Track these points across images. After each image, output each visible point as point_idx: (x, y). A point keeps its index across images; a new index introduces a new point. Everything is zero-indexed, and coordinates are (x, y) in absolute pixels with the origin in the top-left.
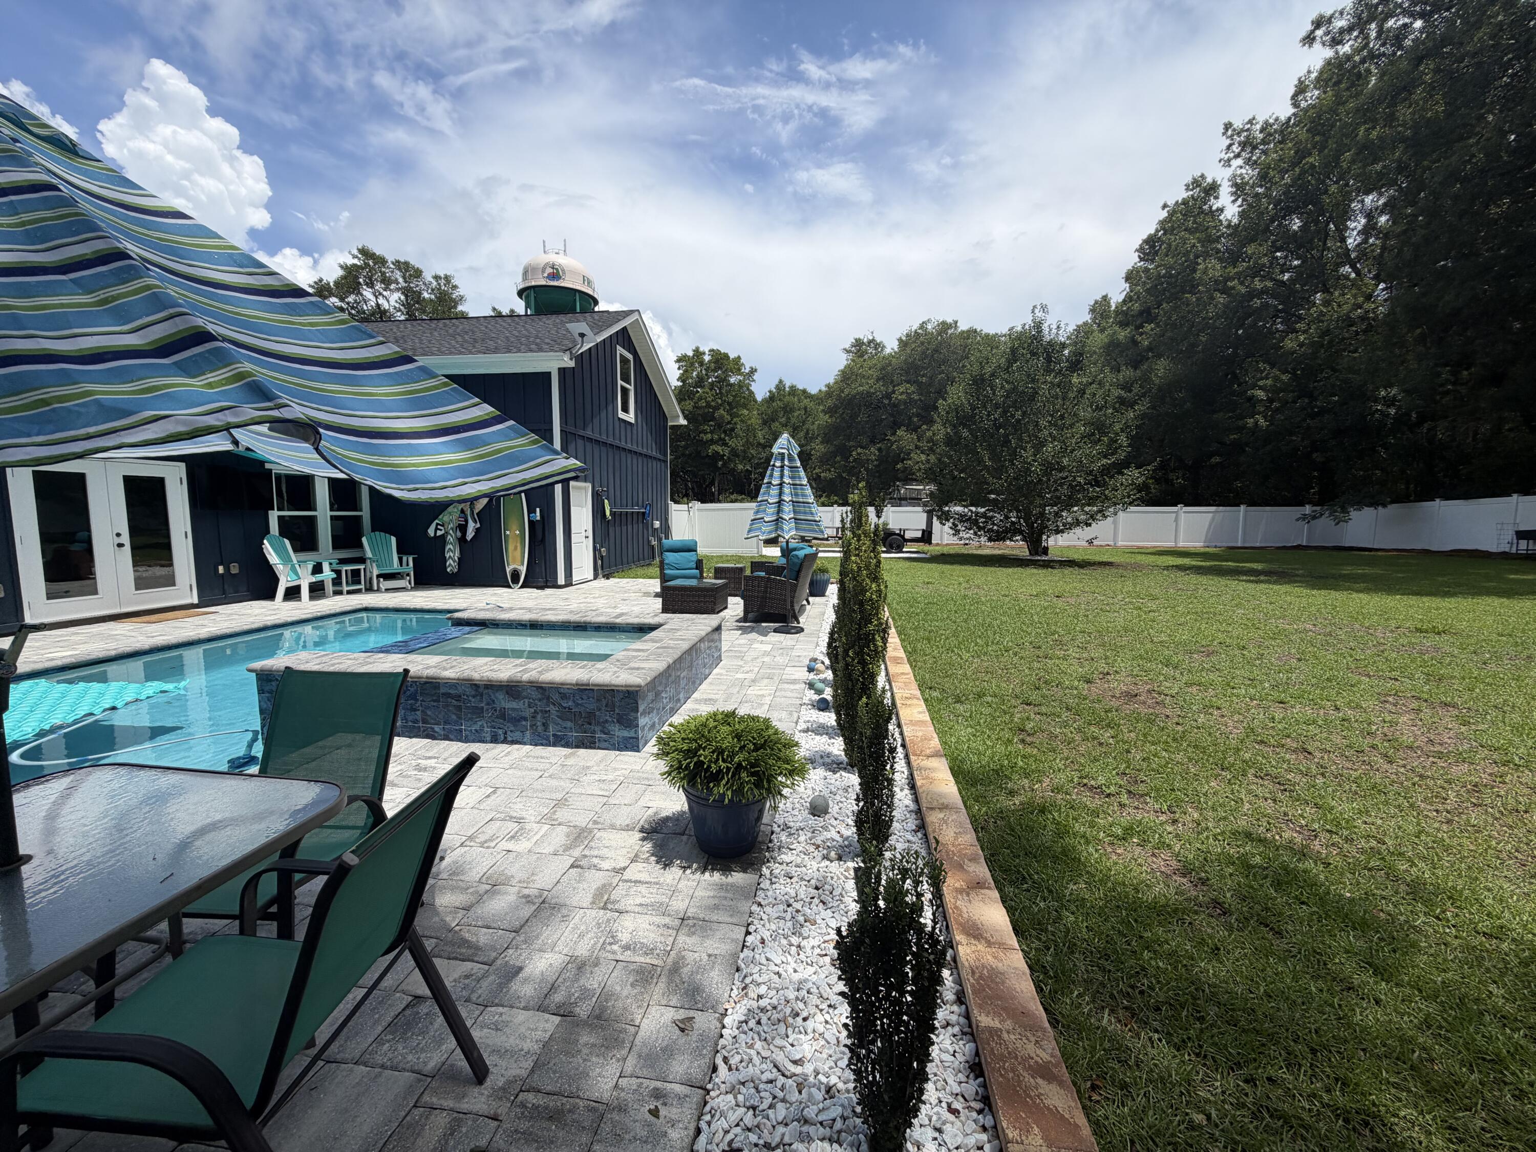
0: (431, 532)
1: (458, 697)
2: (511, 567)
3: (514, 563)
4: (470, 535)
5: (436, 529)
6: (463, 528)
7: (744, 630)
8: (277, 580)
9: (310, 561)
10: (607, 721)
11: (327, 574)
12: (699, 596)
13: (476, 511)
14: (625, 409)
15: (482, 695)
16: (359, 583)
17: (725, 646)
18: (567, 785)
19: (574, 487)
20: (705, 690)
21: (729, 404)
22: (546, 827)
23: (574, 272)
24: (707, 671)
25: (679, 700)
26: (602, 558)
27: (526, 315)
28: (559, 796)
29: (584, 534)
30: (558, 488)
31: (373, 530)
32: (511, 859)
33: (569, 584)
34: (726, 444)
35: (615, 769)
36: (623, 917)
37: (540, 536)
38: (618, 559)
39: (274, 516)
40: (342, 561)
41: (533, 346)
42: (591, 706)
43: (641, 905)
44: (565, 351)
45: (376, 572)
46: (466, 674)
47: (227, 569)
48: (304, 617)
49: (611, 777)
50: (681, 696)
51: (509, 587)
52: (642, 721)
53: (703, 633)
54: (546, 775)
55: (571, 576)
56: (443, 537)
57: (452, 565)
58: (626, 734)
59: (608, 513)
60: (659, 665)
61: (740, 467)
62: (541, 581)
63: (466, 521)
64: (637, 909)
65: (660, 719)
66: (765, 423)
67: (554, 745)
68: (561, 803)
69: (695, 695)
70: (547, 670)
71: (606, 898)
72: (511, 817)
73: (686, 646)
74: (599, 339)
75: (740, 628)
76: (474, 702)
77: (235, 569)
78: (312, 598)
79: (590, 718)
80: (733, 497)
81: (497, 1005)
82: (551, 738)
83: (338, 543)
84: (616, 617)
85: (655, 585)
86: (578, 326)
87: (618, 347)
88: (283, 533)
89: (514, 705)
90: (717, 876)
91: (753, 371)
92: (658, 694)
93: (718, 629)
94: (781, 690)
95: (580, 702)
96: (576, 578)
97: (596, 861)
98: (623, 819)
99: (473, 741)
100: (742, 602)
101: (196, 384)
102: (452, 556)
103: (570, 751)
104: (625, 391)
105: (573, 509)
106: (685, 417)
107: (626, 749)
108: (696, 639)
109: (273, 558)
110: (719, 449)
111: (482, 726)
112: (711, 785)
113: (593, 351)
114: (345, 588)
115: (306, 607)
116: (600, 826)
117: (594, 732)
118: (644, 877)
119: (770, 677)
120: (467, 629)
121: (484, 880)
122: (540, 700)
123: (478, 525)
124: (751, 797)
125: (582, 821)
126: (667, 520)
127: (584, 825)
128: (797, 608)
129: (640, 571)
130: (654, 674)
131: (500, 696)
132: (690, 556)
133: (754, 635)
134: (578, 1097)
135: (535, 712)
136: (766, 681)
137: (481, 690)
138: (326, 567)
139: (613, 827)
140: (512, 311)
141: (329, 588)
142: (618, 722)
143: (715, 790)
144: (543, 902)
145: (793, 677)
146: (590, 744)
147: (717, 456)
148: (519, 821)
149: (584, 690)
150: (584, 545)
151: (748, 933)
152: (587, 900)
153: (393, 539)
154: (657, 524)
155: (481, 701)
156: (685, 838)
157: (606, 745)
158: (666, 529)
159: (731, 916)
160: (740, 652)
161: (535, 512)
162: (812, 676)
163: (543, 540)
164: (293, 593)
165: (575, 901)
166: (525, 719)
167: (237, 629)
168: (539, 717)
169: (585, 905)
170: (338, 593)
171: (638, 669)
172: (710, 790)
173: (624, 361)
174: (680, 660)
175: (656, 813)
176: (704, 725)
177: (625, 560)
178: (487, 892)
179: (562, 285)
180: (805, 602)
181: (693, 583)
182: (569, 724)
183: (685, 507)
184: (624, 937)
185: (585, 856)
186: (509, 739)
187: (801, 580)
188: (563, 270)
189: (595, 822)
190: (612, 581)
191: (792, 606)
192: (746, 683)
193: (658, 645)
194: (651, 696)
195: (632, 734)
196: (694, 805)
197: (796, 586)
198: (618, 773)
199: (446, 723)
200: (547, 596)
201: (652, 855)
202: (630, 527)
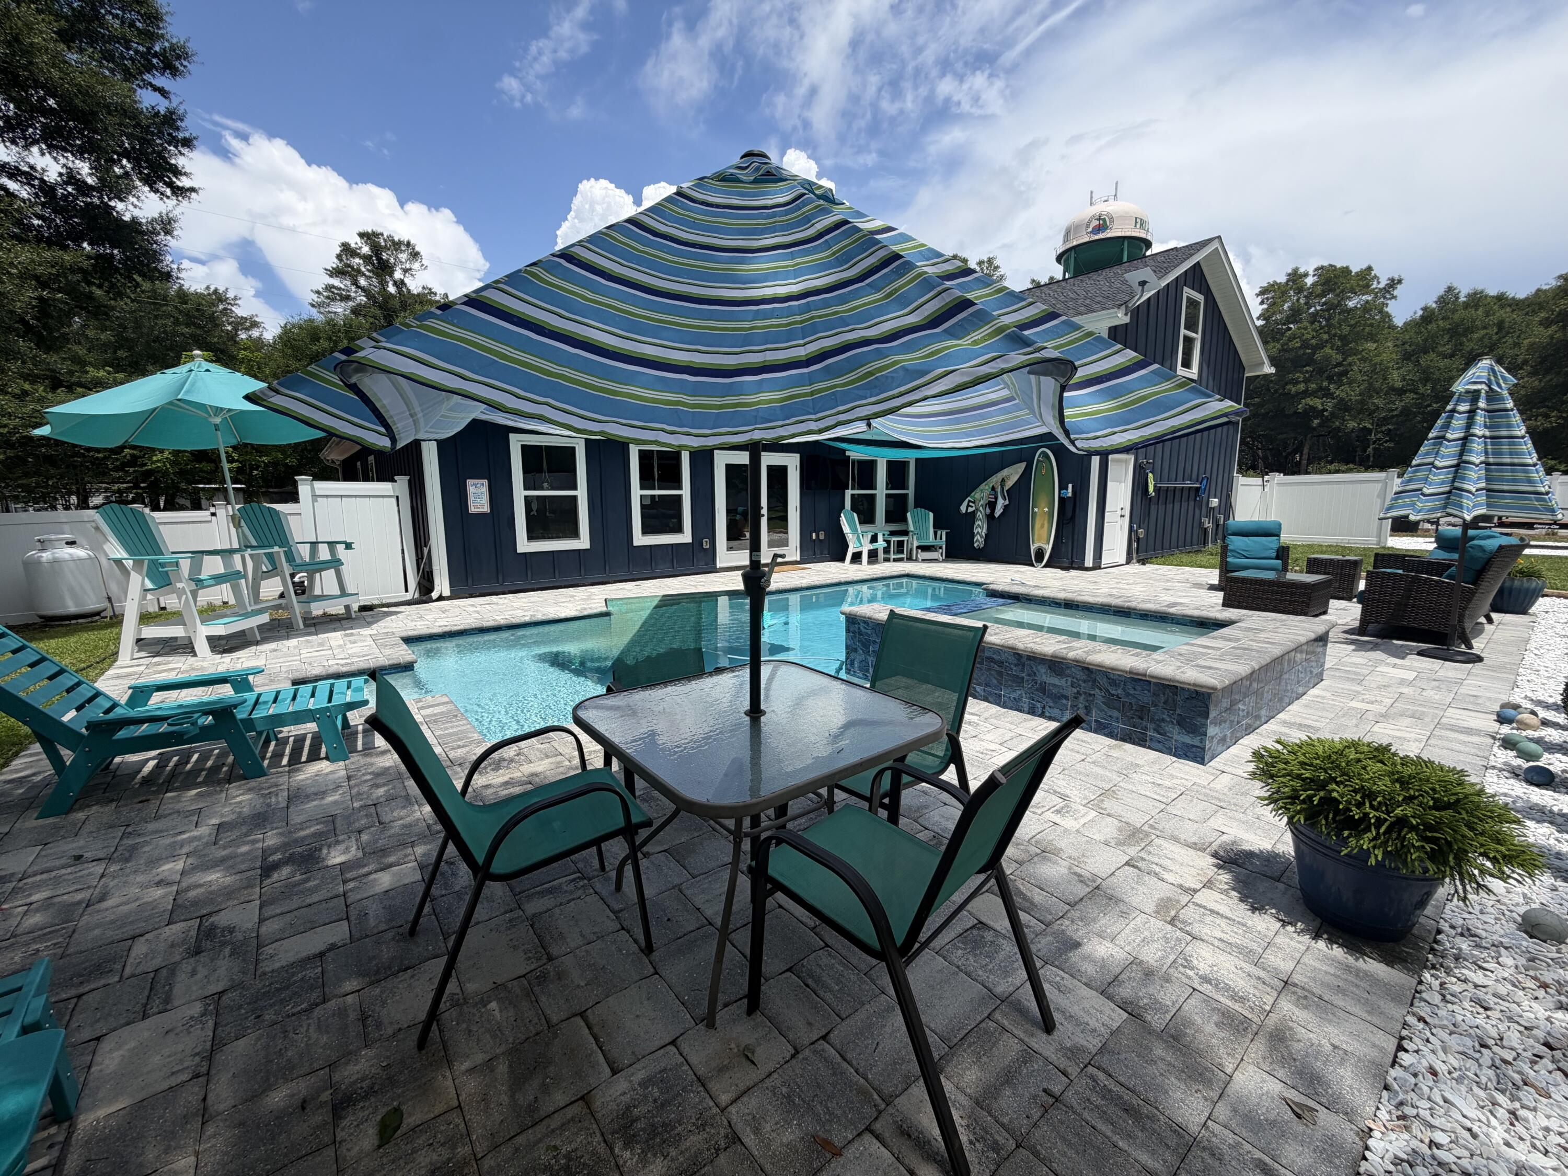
0: (963, 508)
1: (1000, 663)
2: (1036, 545)
3: (1039, 541)
4: (998, 511)
5: (968, 506)
6: (992, 505)
7: (1361, 646)
8: (847, 546)
9: (870, 529)
10: (1163, 720)
11: (881, 544)
12: (1282, 593)
13: (1006, 488)
14: (1187, 364)
15: (1023, 665)
16: (902, 552)
17: (1329, 662)
18: (1116, 778)
19: (1113, 460)
20: (1295, 711)
21: (1342, 338)
22: (1094, 814)
23: (1123, 217)
24: (1301, 690)
25: (1258, 717)
26: (1138, 540)
27: (1064, 279)
28: (1107, 787)
29: (1119, 513)
30: (1096, 461)
31: (916, 507)
32: (1058, 832)
33: (1097, 566)
34: (1328, 394)
35: (1173, 777)
36: (1198, 943)
37: (1069, 514)
38: (1159, 543)
39: (849, 493)
40: (892, 533)
41: (1082, 309)
42: (1146, 698)
43: (1220, 940)
44: (1119, 306)
45: (916, 544)
46: (1011, 642)
47: (817, 536)
48: (865, 577)
49: (1167, 783)
50: (1263, 712)
51: (1032, 565)
52: (1212, 731)
53: (1303, 640)
54: (1088, 759)
55: (1100, 558)
56: (973, 514)
57: (979, 541)
58: (1188, 739)
59: (1151, 489)
60: (1242, 669)
61: (1352, 424)
62: (1066, 562)
63: (996, 498)
64: (1216, 943)
65: (1232, 733)
66: (1407, 357)
67: (1096, 732)
68: (1108, 793)
69: (1281, 716)
70: (1095, 652)
71: (1173, 913)
72: (1055, 792)
73: (1277, 651)
74: (1164, 283)
75: (1352, 642)
76: (1015, 671)
77: (822, 537)
78: (869, 563)
79: (1142, 712)
80: (1332, 467)
81: (1056, 967)
82: (1093, 724)
83: (889, 519)
84: (1169, 606)
85: (1213, 576)
86: (1134, 276)
87: (1186, 289)
88: (854, 509)
89: (1056, 681)
90: (1338, 952)
91: (1394, 283)
92: (1233, 703)
93: (1322, 639)
94: (1441, 738)
95: (1132, 692)
96: (1105, 561)
97: (1157, 869)
98: (1189, 832)
99: (1011, 708)
100: (1359, 607)
101: (965, 343)
102: (980, 530)
103: (1113, 742)
104: (1189, 341)
105: (1109, 484)
106: (1273, 361)
107: (1186, 757)
108: (1293, 646)
109: (846, 529)
110: (1317, 403)
111: (1021, 695)
112: (1346, 833)
113: (1152, 302)
114: (892, 557)
115: (865, 570)
116: (1158, 833)
117: (1146, 729)
118: (1222, 909)
119: (1417, 717)
120: (1001, 601)
121: (1033, 841)
122: (1085, 682)
123: (1007, 502)
124: (1419, 871)
125: (1137, 820)
126: (1229, 497)
127: (1138, 825)
128: (1468, 626)
129: (1185, 558)
130: (1234, 678)
131: (1043, 669)
132: (1271, 542)
133: (1378, 655)
134: (1157, 1108)
135: (1078, 693)
136: (1408, 721)
137: (1024, 660)
138: (880, 537)
139: (1176, 839)
140: (1052, 278)
141: (881, 555)
142: (1179, 724)
143: (1353, 842)
144: (1097, 888)
145: (1466, 724)
146: (1140, 741)
147: (1313, 412)
148: (1064, 797)
149: (1138, 680)
150: (1118, 525)
151: (1400, 1048)
152: (1150, 907)
153: (931, 515)
154: (1215, 502)
155: (1023, 671)
156: (1281, 886)
157: (1160, 746)
158: (1227, 507)
159: (1369, 1012)
160: (1358, 674)
161: (1067, 489)
162: (1506, 730)
163: (1073, 518)
164: (857, 557)
165: (1135, 900)
166: (1066, 698)
167: (823, 582)
168: (1082, 698)
169: (1146, 910)
170: (887, 560)
171: (1210, 668)
172: (1345, 841)
173: (1192, 303)
174: (1266, 668)
175: (1234, 843)
176: (1340, 753)
177: (1166, 544)
178: (1037, 855)
179: (1109, 235)
180: (1483, 620)
181: (1270, 575)
182: (1116, 714)
183: (1259, 481)
184: (1204, 969)
185: (1143, 859)
186: (1047, 714)
187: (1484, 584)
188: (1112, 219)
189: (1151, 826)
190: (1149, 568)
191: (1461, 621)
192: (1370, 716)
193: (1233, 644)
194: (1225, 703)
195: (1196, 741)
196: (1302, 846)
197: (1473, 593)
198: (1175, 781)
199: (987, 685)
200: (1073, 578)
201: (1233, 889)
202: (1177, 505)
